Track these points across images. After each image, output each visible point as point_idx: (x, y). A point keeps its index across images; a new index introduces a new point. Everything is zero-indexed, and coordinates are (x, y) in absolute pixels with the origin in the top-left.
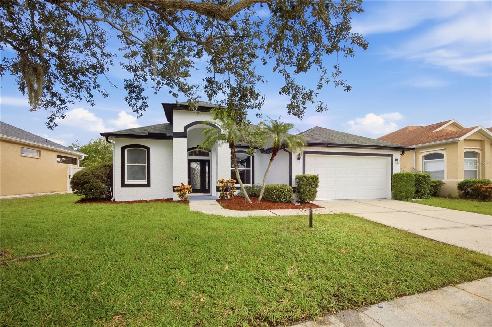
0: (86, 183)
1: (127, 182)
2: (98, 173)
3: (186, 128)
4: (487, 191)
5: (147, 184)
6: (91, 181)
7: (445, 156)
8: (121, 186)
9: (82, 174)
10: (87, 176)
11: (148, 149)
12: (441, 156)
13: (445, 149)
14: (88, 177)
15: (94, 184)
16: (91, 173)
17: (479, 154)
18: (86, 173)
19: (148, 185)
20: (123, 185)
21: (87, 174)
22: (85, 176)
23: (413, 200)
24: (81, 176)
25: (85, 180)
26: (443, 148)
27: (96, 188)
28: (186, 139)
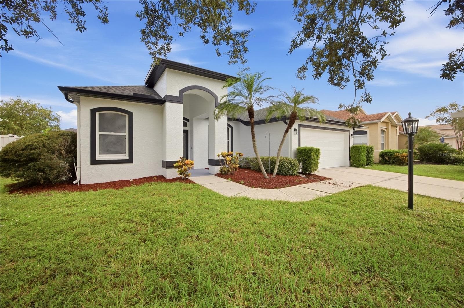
0: (34, 160)
1: (99, 157)
2: (54, 145)
3: (182, 91)
4: (403, 159)
5: (128, 159)
6: (43, 157)
7: (368, 133)
8: (89, 163)
9: (24, 147)
10: (34, 149)
11: (130, 114)
12: (365, 133)
13: (368, 127)
14: (37, 151)
15: (48, 161)
16: (41, 145)
17: (385, 131)
18: (32, 145)
19: (130, 161)
20: (94, 161)
21: (34, 147)
22: (31, 149)
23: (366, 167)
24: (23, 150)
25: (31, 157)
26: (367, 127)
27: (51, 168)
28: (182, 105)
